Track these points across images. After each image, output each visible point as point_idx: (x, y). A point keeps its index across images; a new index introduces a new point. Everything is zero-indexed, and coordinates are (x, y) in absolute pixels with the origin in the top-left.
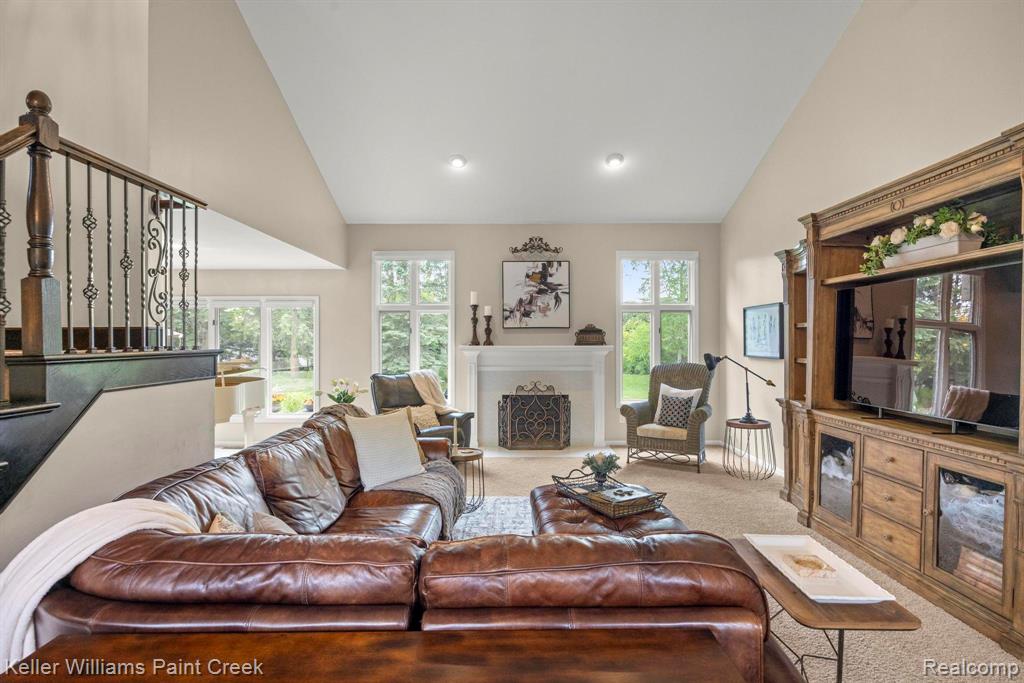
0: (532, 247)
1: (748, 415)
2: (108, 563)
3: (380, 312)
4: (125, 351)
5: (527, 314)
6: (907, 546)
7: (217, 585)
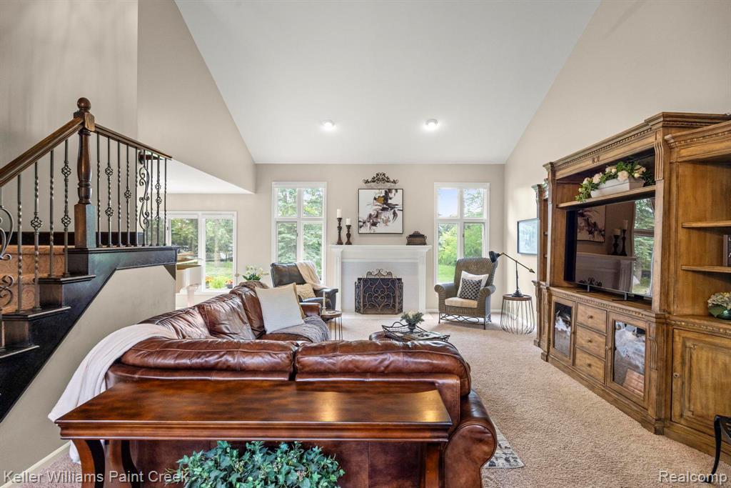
0: (378, 180)
1: (517, 291)
2: (141, 350)
3: (277, 222)
4: (127, 246)
5: (374, 224)
6: (598, 370)
7: (195, 361)
